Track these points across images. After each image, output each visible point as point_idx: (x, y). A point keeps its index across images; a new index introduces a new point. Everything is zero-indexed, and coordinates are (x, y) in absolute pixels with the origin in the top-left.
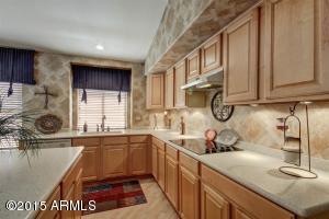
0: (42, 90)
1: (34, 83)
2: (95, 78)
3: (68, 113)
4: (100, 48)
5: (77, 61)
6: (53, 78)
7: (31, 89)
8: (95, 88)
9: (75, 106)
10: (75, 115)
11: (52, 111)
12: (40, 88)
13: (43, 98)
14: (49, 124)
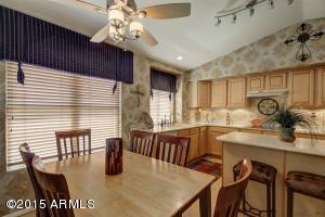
0: (135, 89)
5: (155, 65)
12: (133, 87)
13: (135, 96)
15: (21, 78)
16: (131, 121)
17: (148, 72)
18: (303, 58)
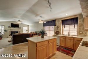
1: (56, 25)
3: (61, 31)
4: (66, 15)
6: (58, 24)
7: (55, 26)
8: (67, 25)
9: (63, 29)
10: (63, 31)
11: (58, 30)
12: (56, 26)
13: (57, 28)
14: (57, 33)
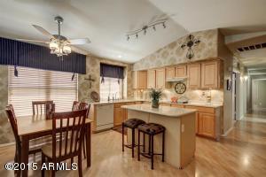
0: (88, 77)
2: (110, 71)
6: (93, 70)
13: (88, 82)
14: (95, 96)
15: (16, 73)
16: (85, 97)
17: (98, 67)
18: (190, 57)
